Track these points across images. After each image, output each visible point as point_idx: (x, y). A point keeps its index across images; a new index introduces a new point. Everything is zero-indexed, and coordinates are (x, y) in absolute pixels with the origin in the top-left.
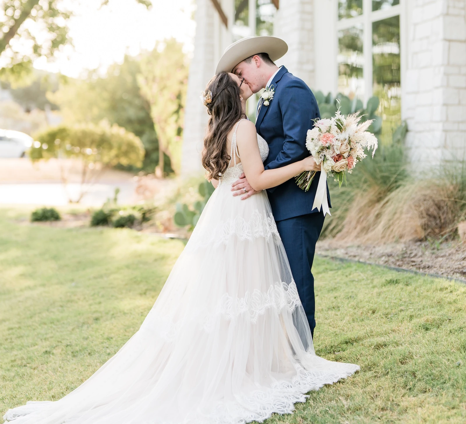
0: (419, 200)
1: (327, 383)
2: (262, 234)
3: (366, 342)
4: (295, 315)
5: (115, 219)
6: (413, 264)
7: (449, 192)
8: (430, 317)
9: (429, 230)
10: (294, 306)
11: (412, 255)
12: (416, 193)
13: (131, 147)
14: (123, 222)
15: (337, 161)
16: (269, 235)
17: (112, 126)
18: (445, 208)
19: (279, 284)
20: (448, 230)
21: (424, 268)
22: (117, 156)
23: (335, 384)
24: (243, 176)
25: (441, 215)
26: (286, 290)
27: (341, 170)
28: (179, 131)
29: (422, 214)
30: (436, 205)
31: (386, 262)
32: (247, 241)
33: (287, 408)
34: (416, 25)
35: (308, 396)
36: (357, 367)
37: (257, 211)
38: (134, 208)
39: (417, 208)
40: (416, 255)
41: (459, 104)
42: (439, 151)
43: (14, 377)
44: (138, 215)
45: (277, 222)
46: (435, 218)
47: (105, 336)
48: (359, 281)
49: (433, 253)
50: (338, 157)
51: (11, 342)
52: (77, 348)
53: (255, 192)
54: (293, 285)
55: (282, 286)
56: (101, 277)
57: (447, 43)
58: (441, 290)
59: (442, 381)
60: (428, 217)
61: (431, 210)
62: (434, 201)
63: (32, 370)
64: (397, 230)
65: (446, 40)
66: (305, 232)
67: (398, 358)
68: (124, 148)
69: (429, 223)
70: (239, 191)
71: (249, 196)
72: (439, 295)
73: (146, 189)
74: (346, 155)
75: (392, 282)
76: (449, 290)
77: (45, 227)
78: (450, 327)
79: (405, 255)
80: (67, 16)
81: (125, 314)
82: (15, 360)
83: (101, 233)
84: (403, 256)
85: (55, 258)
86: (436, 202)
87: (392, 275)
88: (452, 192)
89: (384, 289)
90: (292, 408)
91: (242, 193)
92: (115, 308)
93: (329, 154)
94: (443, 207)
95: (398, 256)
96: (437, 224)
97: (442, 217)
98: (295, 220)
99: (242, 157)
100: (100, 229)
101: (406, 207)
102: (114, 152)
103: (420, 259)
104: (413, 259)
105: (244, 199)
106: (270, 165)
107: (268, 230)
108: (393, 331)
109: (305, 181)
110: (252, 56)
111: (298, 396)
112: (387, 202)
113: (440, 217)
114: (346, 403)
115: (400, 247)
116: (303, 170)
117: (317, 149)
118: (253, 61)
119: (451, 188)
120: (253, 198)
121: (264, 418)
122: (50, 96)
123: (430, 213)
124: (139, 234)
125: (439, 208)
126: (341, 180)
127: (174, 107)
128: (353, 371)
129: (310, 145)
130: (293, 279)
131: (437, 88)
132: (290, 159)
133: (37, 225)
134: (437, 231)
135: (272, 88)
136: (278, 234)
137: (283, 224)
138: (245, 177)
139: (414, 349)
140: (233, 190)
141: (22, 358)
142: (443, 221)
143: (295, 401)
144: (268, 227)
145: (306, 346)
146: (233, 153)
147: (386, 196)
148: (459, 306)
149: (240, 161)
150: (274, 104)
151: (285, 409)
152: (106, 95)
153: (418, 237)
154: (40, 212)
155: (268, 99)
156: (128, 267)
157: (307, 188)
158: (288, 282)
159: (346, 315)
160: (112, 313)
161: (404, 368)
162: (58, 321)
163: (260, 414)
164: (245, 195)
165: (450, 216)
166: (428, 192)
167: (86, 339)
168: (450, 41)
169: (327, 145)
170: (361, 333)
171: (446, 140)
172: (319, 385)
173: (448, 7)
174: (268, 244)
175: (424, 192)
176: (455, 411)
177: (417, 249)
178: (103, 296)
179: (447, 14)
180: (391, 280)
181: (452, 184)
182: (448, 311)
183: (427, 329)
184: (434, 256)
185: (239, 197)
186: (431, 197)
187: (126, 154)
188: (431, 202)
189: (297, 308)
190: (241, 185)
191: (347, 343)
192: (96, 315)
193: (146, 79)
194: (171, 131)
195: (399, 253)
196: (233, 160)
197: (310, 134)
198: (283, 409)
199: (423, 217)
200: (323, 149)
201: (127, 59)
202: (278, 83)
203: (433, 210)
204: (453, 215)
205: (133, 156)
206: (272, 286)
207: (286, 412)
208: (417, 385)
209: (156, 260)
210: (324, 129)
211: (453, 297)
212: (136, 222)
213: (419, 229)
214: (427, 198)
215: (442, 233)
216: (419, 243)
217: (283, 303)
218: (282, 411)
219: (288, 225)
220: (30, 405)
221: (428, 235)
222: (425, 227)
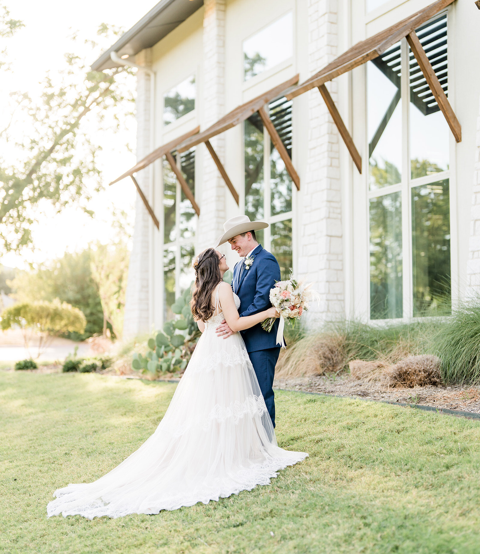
0: (318, 347)
1: (289, 465)
2: (240, 362)
3: (308, 439)
4: (263, 418)
5: (81, 366)
6: (320, 390)
7: (339, 341)
8: (350, 422)
9: (326, 368)
10: (263, 412)
11: (317, 385)
12: (316, 342)
13: (77, 318)
14: (88, 369)
15: (292, 310)
16: (244, 362)
17: (62, 303)
18: (336, 352)
19: (252, 396)
20: (338, 368)
21: (329, 392)
22: (66, 325)
23: (294, 465)
24: (224, 322)
25: (333, 357)
26: (257, 401)
27: (295, 316)
28: (119, 305)
29: (320, 356)
30: (330, 350)
31: (300, 389)
32: (229, 367)
33: (265, 481)
34: (305, 225)
35: (278, 473)
36: (307, 455)
37: (235, 346)
38: (95, 359)
39: (317, 352)
40: (319, 385)
41: (337, 281)
42: (324, 314)
43: (48, 470)
44: (99, 364)
45: (249, 353)
46: (329, 359)
47: (108, 442)
48: (286, 401)
49: (332, 383)
50: (293, 307)
51: (35, 448)
52: (90, 450)
53: (233, 333)
54: (261, 397)
55: (254, 397)
56: (86, 405)
57: (329, 238)
58: (349, 405)
59: (371, 461)
60: (324, 359)
61: (327, 353)
62: (328, 347)
63: (60, 466)
64: (302, 368)
65: (328, 236)
66: (269, 360)
67: (335, 448)
68: (72, 319)
69: (325, 363)
70: (221, 333)
71: (229, 336)
72: (349, 408)
73: (99, 346)
74: (298, 306)
75: (311, 401)
76: (355, 404)
77: (28, 373)
78: (365, 427)
79: (312, 385)
80: (30, 222)
81: (116, 427)
82: (44, 460)
83: (74, 376)
84: (310, 385)
85: (44, 393)
86: (330, 348)
87: (310, 397)
88: (341, 341)
89: (307, 405)
90: (269, 481)
91: (224, 334)
92: (107, 424)
93: (286, 305)
94: (335, 352)
95: (306, 385)
96: (330, 364)
97: (334, 359)
98: (262, 352)
99: (223, 308)
100: (71, 374)
101: (308, 352)
102: (63, 323)
103: (323, 387)
104: (318, 387)
105: (225, 338)
106: (243, 313)
107: (243, 359)
108: (325, 431)
109: (269, 325)
110: (246, 233)
111: (271, 474)
112: (294, 349)
113: (333, 359)
114: (308, 477)
115: (306, 380)
116: (266, 318)
117: (279, 302)
118: (246, 236)
119: (341, 338)
120: (232, 337)
121: (252, 488)
122: (8, 283)
123: (325, 356)
124: (103, 376)
125: (332, 352)
126: (293, 323)
127: (116, 289)
128: (304, 457)
129: (273, 299)
130: (261, 393)
131: (322, 270)
132: (257, 310)
133: (20, 372)
134: (331, 368)
135: (252, 257)
136: (250, 362)
137: (254, 355)
138: (225, 322)
139: (344, 442)
140: (217, 332)
141: (49, 459)
142: (335, 361)
143: (270, 476)
144: (243, 357)
145: (271, 440)
146: (216, 306)
147: (292, 345)
148: (367, 414)
149: (222, 311)
150: (253, 269)
151: (264, 482)
152: (51, 282)
153: (318, 373)
154: (23, 363)
155: (249, 265)
156: (105, 397)
157: (270, 330)
158: (258, 395)
159: (286, 422)
160: (106, 427)
161: (340, 454)
162: (66, 433)
163: (247, 485)
164: (226, 335)
165: (340, 357)
166: (324, 341)
167: (94, 444)
168: (331, 236)
169: (286, 299)
170: (301, 433)
171: (328, 306)
172: (283, 467)
173: (329, 212)
174: (244, 369)
175: (321, 341)
176: (388, 478)
177: (320, 381)
178: (93, 417)
179: (329, 218)
180: (310, 400)
181: (341, 335)
182: (360, 418)
183: (350, 429)
184: (333, 385)
185: (222, 337)
186: (326, 345)
187: (73, 323)
188: (326, 348)
189: (264, 413)
190: (223, 329)
191: (292, 440)
192: (93, 429)
193: (97, 267)
194: (113, 305)
195: (307, 383)
196: (216, 312)
197: (272, 291)
198: (262, 482)
199: (321, 359)
200: (283, 301)
201: (66, 255)
202: (257, 255)
203: (328, 354)
204: (342, 357)
205: (78, 325)
206: (247, 398)
207: (265, 484)
208: (354, 464)
209: (125, 393)
210: (283, 288)
211: (360, 409)
212: (97, 369)
213: (319, 367)
214: (324, 345)
215: (335, 370)
216: (319, 377)
217: (255, 410)
218: (262, 483)
219: (257, 355)
220: (71, 486)
221: (325, 371)
222: (323, 365)
